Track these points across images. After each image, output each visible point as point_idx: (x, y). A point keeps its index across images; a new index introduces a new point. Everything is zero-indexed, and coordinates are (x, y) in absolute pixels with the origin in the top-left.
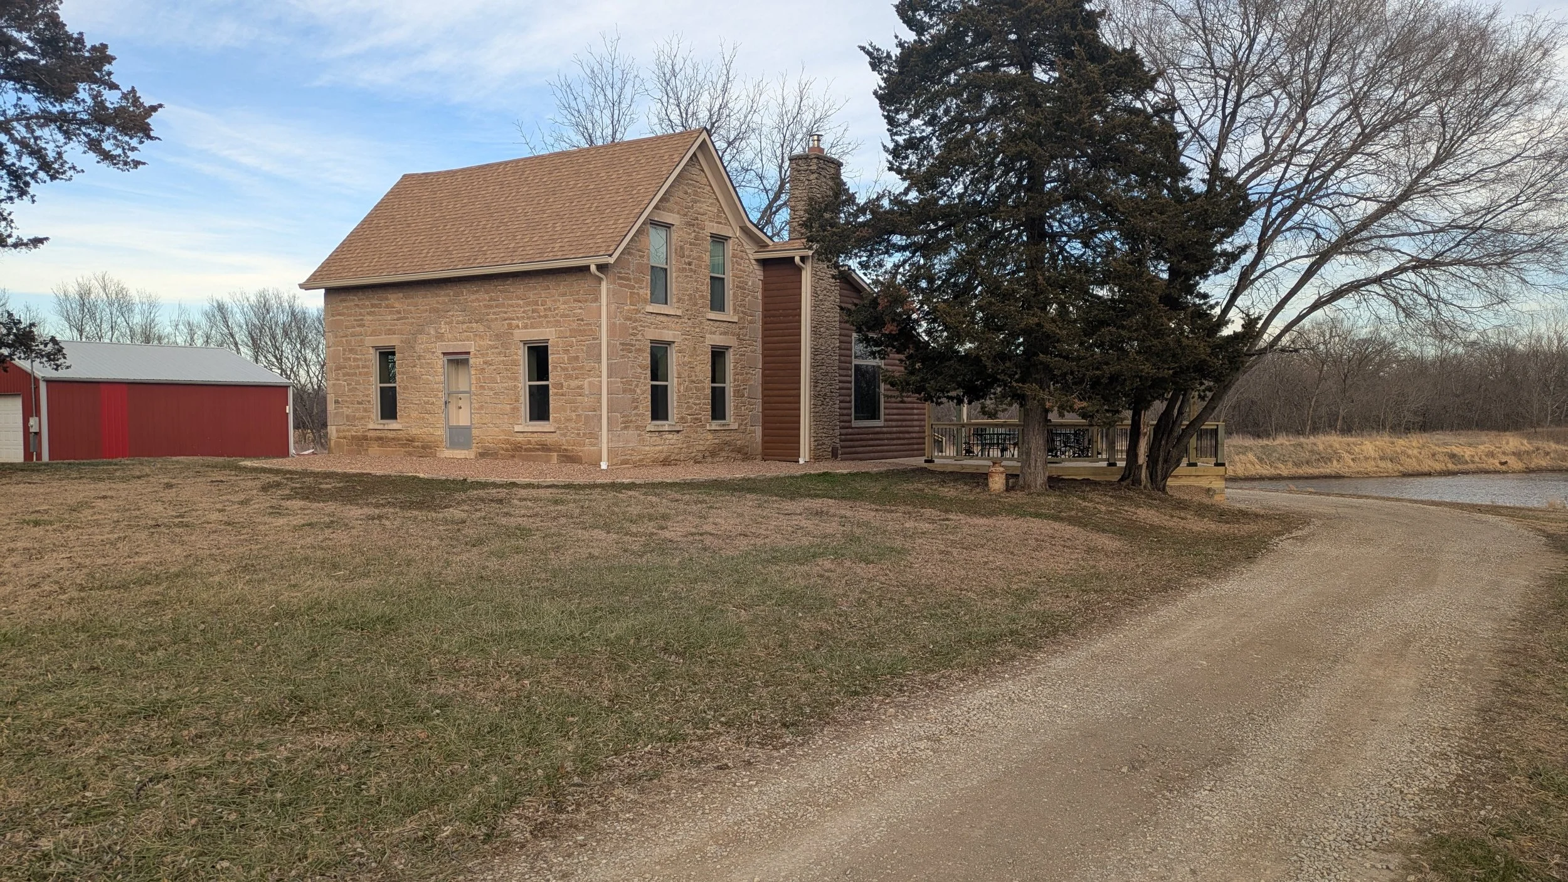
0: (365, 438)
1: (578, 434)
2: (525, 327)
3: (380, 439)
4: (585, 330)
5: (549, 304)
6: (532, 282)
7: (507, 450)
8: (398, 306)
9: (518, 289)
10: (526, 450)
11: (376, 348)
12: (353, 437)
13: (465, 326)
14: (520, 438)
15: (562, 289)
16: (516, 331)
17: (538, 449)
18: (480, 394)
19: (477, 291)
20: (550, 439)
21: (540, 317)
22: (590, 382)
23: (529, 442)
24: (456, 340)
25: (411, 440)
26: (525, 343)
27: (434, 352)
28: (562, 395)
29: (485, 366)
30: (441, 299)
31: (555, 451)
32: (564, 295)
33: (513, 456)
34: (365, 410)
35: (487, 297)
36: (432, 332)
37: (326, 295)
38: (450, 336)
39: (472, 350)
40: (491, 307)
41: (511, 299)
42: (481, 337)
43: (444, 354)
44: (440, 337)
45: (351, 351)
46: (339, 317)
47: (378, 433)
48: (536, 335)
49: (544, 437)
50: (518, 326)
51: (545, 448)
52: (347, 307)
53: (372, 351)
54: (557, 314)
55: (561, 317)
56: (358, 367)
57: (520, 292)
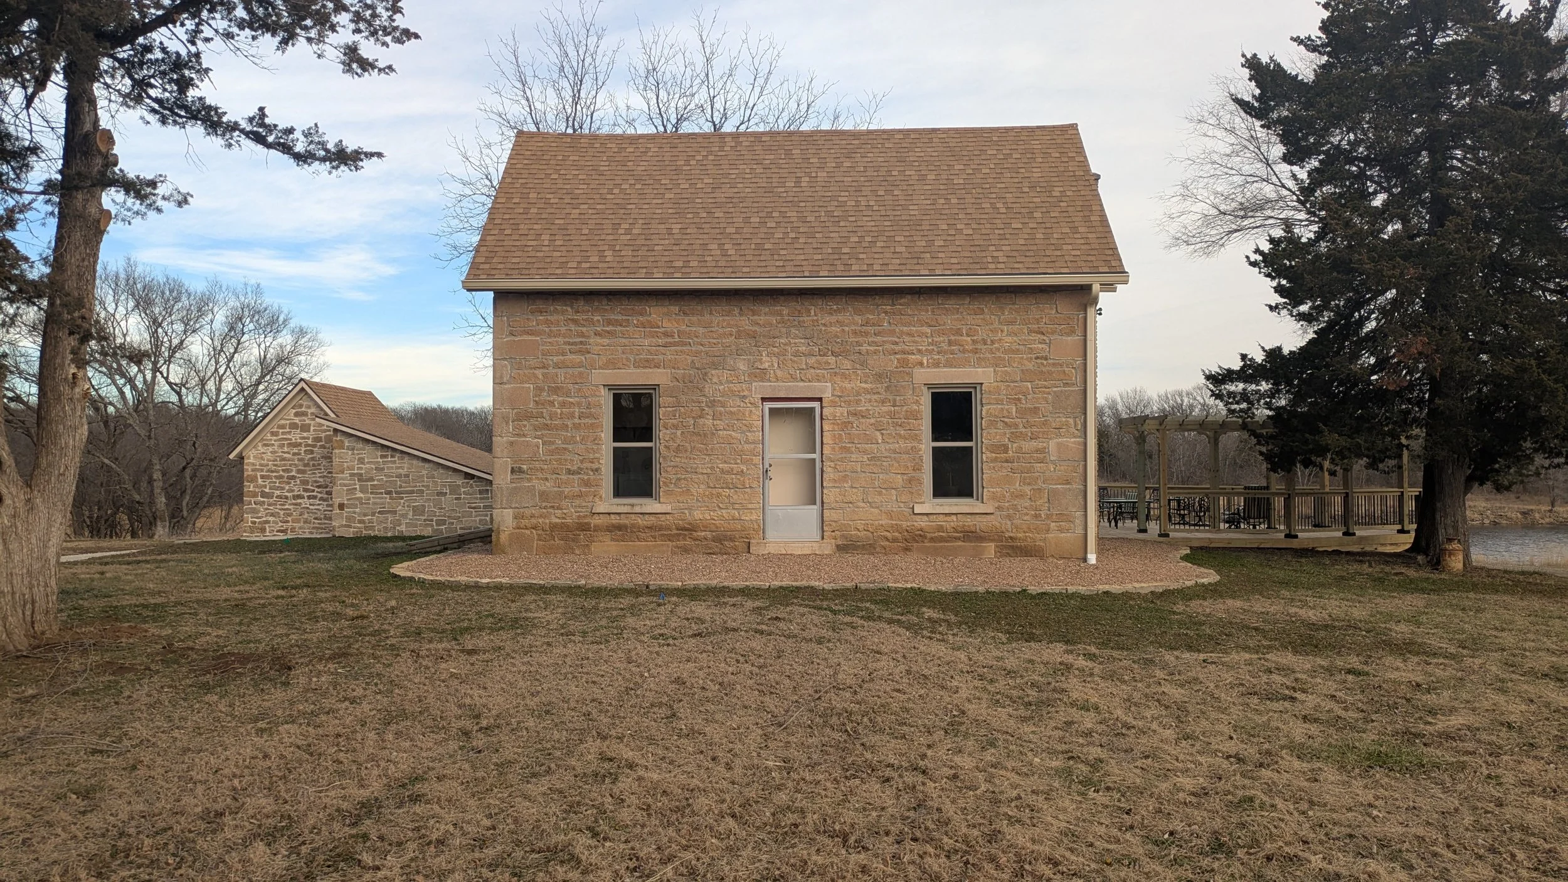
0: (584, 527)
1: (1036, 516)
2: (937, 365)
3: (619, 527)
4: (1050, 373)
5: (982, 334)
6: (951, 303)
7: (895, 540)
8: (668, 325)
9: (925, 311)
10: (932, 540)
11: (610, 387)
12: (554, 527)
13: (812, 361)
14: (922, 523)
15: (1007, 315)
16: (917, 371)
17: (958, 539)
18: (842, 460)
19: (838, 311)
20: (981, 523)
21: (964, 351)
22: (1058, 444)
23: (940, 529)
24: (793, 378)
25: (688, 529)
26: (930, 386)
27: (744, 397)
28: (1007, 461)
29: (851, 419)
30: (762, 319)
31: (992, 541)
32: (1012, 323)
33: (907, 549)
34: (587, 484)
35: (858, 319)
36: (742, 366)
37: (496, 300)
38: (779, 373)
39: (827, 395)
40: (867, 334)
41: (910, 324)
42: (844, 376)
43: (764, 399)
44: (761, 375)
45: (556, 390)
46: (526, 337)
47: (614, 520)
48: (953, 376)
49: (969, 521)
50: (921, 364)
51: (971, 536)
52: (548, 323)
53: (603, 392)
54: (998, 349)
55: (1006, 352)
56: (572, 416)
57: (926, 315)
